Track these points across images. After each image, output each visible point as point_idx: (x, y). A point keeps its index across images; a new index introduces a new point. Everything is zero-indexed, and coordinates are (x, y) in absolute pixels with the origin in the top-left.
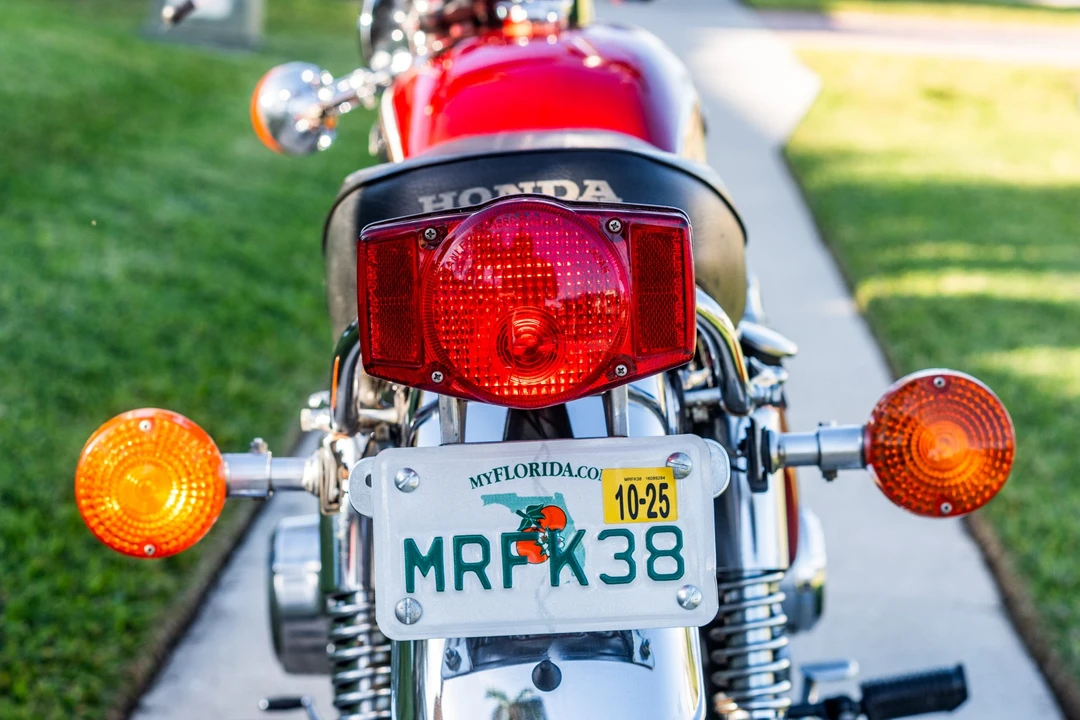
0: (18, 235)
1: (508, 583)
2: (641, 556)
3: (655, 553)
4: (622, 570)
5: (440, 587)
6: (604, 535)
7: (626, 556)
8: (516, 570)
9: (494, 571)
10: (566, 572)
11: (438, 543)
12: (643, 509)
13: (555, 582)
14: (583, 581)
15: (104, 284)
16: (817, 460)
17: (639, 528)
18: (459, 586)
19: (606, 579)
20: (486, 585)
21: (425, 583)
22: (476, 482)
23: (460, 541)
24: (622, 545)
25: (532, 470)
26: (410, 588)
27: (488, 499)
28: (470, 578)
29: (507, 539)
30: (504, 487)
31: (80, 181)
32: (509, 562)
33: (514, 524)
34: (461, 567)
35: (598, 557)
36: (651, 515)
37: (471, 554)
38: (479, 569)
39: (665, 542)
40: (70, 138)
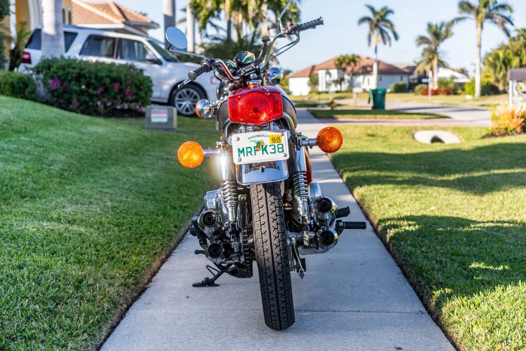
0: (124, 169)
1: (255, 154)
2: (277, 149)
3: (279, 148)
4: (273, 151)
5: (244, 156)
6: (270, 146)
7: (274, 149)
8: (257, 152)
9: (253, 153)
10: (265, 152)
11: (243, 148)
12: (276, 141)
13: (263, 154)
14: (267, 153)
15: (147, 178)
16: (309, 144)
17: (276, 144)
18: (247, 155)
19: (271, 153)
20: (252, 155)
21: (242, 155)
22: (249, 138)
23: (247, 148)
24: (273, 147)
25: (258, 136)
26: (239, 156)
27: (251, 141)
28: (249, 154)
29: (254, 147)
30: (253, 139)
31: (136, 159)
32: (255, 151)
33: (255, 145)
34: (247, 152)
35: (269, 149)
36: (278, 142)
37: (249, 150)
38: (250, 152)
39: (281, 146)
40: (131, 150)
